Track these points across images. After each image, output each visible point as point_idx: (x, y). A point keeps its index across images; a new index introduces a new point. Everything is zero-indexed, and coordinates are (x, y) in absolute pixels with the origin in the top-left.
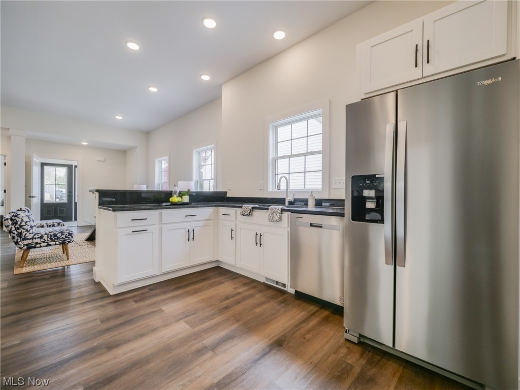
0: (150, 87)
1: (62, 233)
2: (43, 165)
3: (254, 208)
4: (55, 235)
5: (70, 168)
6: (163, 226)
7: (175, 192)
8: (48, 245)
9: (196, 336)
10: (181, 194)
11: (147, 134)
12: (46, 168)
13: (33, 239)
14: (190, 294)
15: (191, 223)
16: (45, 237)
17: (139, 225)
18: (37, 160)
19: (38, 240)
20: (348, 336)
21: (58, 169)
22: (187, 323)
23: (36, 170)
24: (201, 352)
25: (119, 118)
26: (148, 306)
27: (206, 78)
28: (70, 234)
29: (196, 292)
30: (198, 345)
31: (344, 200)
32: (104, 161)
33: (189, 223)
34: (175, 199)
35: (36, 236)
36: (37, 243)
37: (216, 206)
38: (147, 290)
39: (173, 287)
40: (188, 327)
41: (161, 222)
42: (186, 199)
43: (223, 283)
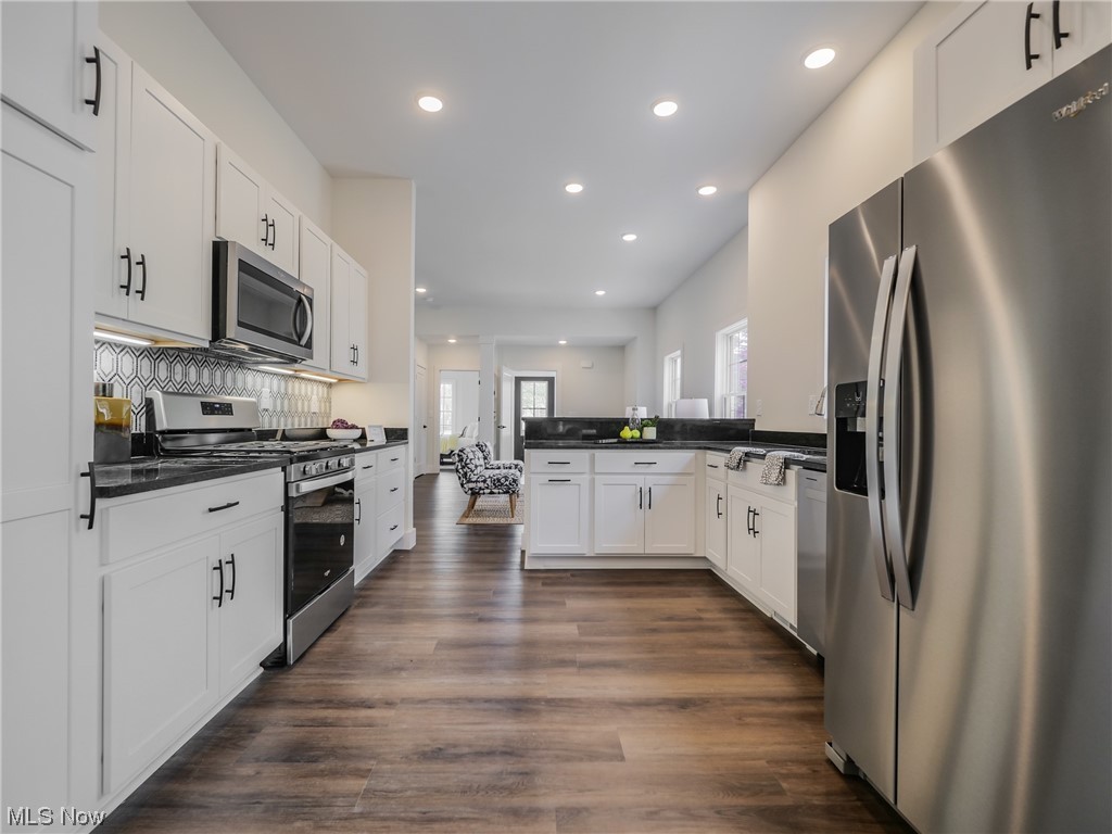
0: (624, 234)
1: (506, 478)
2: (518, 380)
3: (747, 454)
4: (499, 480)
5: (551, 381)
6: (597, 477)
7: (634, 420)
8: (492, 493)
9: (577, 645)
10: (643, 425)
11: (654, 310)
12: (523, 383)
13: (476, 482)
14: (618, 596)
15: (648, 477)
16: (489, 481)
17: (559, 472)
18: (509, 375)
19: (481, 485)
20: (831, 752)
21: (538, 384)
22: (579, 627)
23: (508, 390)
24: (563, 663)
25: (600, 293)
26: (552, 593)
27: (708, 191)
28: (515, 481)
29: (630, 596)
30: (568, 655)
31: (825, 435)
32: (592, 367)
33: (643, 477)
34: (627, 433)
35: (480, 479)
36: (480, 489)
37: (699, 448)
38: (568, 574)
39: (605, 581)
40: (577, 631)
41: (593, 470)
42: (651, 433)
43: (689, 596)
